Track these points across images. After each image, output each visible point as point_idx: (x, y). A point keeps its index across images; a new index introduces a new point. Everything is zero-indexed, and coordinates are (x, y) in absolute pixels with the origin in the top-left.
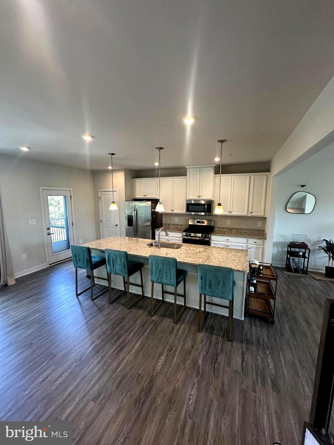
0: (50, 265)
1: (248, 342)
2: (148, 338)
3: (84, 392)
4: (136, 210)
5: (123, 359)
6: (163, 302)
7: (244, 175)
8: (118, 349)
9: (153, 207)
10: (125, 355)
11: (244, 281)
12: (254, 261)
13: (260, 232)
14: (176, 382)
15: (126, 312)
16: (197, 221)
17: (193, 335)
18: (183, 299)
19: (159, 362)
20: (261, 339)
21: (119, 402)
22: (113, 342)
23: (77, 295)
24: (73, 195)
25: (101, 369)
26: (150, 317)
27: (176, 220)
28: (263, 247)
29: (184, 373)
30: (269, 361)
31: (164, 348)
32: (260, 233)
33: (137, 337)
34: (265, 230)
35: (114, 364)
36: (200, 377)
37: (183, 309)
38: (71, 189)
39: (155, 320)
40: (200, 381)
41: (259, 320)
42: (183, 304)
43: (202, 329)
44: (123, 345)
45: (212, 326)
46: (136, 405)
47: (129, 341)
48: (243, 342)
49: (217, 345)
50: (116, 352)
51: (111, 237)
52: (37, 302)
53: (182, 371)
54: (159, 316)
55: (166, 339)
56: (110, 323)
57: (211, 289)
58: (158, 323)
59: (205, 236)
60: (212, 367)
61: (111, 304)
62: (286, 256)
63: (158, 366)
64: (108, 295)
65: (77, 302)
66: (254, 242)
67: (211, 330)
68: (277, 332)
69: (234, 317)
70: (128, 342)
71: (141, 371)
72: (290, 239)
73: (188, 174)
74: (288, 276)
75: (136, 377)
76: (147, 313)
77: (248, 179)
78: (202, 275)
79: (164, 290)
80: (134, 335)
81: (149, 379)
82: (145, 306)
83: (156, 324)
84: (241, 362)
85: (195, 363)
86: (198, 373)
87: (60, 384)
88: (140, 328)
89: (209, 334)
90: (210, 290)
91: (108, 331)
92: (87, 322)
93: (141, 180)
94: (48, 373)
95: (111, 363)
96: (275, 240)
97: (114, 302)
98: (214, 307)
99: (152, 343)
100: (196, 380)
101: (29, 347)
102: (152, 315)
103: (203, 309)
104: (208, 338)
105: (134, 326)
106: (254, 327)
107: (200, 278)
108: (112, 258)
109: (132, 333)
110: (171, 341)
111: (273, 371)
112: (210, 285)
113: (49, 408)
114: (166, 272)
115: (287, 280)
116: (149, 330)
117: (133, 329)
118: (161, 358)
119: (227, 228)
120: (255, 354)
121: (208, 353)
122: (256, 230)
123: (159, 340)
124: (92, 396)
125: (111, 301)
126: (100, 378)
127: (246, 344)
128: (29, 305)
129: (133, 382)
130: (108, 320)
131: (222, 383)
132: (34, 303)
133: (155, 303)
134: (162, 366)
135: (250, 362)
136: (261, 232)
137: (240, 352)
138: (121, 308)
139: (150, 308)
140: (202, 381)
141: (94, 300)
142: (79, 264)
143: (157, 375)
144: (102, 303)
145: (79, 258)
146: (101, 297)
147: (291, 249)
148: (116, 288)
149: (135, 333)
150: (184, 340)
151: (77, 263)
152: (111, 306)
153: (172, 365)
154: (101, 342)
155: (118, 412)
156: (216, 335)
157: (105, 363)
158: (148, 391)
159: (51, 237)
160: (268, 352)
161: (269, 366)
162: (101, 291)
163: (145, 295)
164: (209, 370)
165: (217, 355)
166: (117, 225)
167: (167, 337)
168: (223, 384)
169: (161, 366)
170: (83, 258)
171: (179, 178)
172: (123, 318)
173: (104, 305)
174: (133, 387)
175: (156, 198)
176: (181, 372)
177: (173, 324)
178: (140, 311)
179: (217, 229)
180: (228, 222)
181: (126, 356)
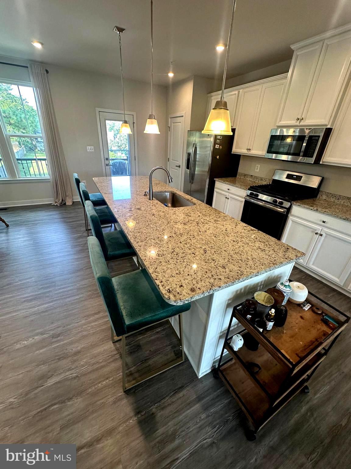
9: (218, 141)
16: (289, 174)
24: (137, 121)
27: (257, 169)
31: (56, 328)
38: (134, 114)
40: (11, 407)
48: (138, 413)
60: (49, 403)
67: (132, 351)
100: (12, 400)
104: (108, 360)
106: (197, 407)
110: (73, 326)
118: (36, 337)
121: (77, 378)
127: (140, 423)
164: (39, 404)
165: (80, 394)
166: (180, 167)
179: (324, 197)
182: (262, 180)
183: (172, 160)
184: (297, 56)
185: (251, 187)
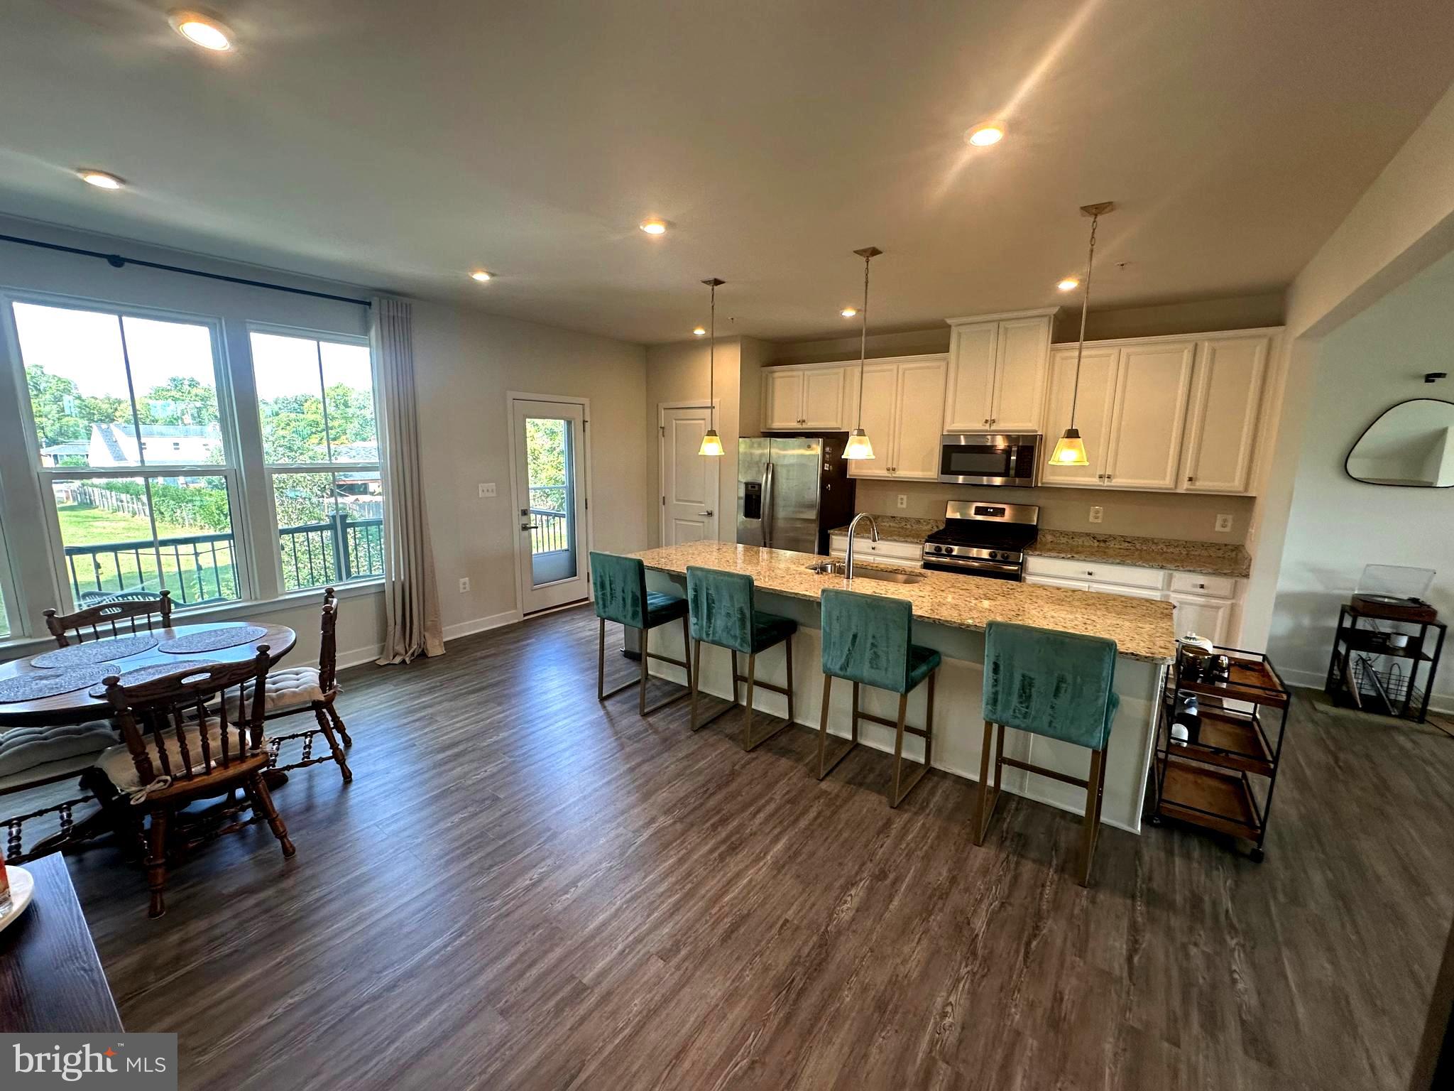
0: (525, 615)
1: (1154, 899)
2: (809, 833)
3: (636, 934)
4: (771, 467)
5: (738, 875)
6: (855, 745)
7: (1174, 342)
8: (723, 848)
9: (827, 456)
10: (741, 866)
11: (1151, 698)
12: (1194, 639)
13: (1221, 552)
14: (899, 961)
15: (742, 758)
16: (977, 508)
17: (957, 850)
18: (920, 742)
19: (845, 902)
20: (1206, 898)
21: (732, 975)
22: (708, 829)
23: (603, 699)
24: (591, 418)
25: (677, 887)
26: (815, 780)
27: (902, 504)
28: (1233, 607)
29: (925, 942)
30: (1234, 967)
31: (860, 868)
32: (1220, 555)
33: (775, 827)
34: (1246, 546)
35: (712, 883)
36: (978, 965)
37: (922, 772)
38: (586, 401)
39: (829, 790)
40: (978, 976)
41: (1200, 842)
42: (922, 761)
43: (985, 836)
44: (736, 841)
45: (1020, 835)
46: (780, 993)
47: (753, 834)
48: (1133, 897)
49: (1039, 891)
50: (716, 854)
51: (698, 543)
52: (500, 704)
53: (918, 936)
54: (842, 783)
55: (866, 846)
56: (696, 780)
57: (1027, 708)
58: (840, 800)
59: (1003, 556)
60: (1019, 945)
61: (696, 731)
62: (1331, 648)
63: (842, 911)
64: (690, 708)
65: (602, 716)
66: (1195, 586)
67: (1020, 844)
68: (1274, 890)
69: (1103, 819)
70: (751, 835)
71: (790, 912)
72: (1352, 585)
73: (953, 346)
74: (1337, 721)
75: (778, 926)
76: (804, 769)
77: (1187, 357)
78: (998, 657)
79: (860, 710)
80: (767, 820)
81: (815, 938)
82: (799, 749)
83: (835, 804)
84: (1124, 952)
85: (961, 925)
86: (974, 954)
87: (575, 901)
88: (784, 805)
89: (1011, 856)
90: (1024, 710)
91: (693, 800)
92: (632, 770)
93: (792, 370)
94: (541, 871)
95: (706, 878)
96: (1286, 584)
97: (704, 727)
98: (1030, 779)
99: (822, 850)
100: (963, 971)
101: (490, 807)
102: (822, 777)
103: (991, 782)
104: (1008, 867)
105: (767, 798)
106: (1178, 861)
107: (991, 667)
108: (707, 594)
109: (761, 816)
110: (883, 853)
111: (1252, 999)
112: (1025, 692)
113: (551, 949)
114: (872, 644)
115: (1328, 733)
116: (812, 814)
117: (764, 806)
118: (853, 892)
119: (1088, 535)
120: (1180, 938)
121: (1006, 905)
122: (1204, 546)
123: (842, 845)
124: (656, 945)
125: (698, 725)
126: (676, 908)
127: (1148, 904)
128: (482, 708)
129: (768, 936)
130: (688, 772)
131: (1055, 995)
132: (492, 705)
133: (830, 745)
134: (854, 911)
135: (1160, 956)
136: (1225, 552)
137: (1125, 923)
138: (726, 745)
139: (815, 756)
140: (983, 976)
141: (649, 717)
142: (611, 610)
143: (839, 933)
144: (671, 727)
145: (611, 589)
146: (667, 711)
147: (1354, 623)
148: (708, 692)
149: (772, 815)
150: (927, 858)
151: (604, 606)
152: (696, 736)
153: (887, 915)
154: (675, 823)
155: (731, 998)
156: (1034, 861)
157: (689, 874)
158: (816, 966)
159: (530, 536)
160: (1233, 943)
161: (1234, 981)
162: (665, 695)
163: (799, 721)
164: (1009, 953)
165: (1039, 916)
166: (710, 514)
167: (869, 842)
168: (1058, 998)
169: (851, 914)
170: (623, 591)
171: (921, 360)
172: (733, 775)
173: (677, 733)
174: (771, 948)
175: (840, 429)
176: (916, 940)
177: (887, 810)
178: (784, 763)
179: (1049, 538)
180: (1092, 514)
181: (747, 868)
182: (918, 521)
183: (678, 500)
184: (959, 335)
185: (929, 536)
